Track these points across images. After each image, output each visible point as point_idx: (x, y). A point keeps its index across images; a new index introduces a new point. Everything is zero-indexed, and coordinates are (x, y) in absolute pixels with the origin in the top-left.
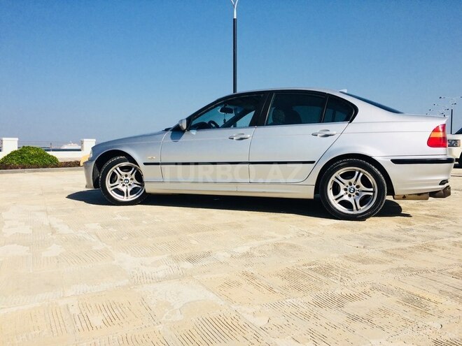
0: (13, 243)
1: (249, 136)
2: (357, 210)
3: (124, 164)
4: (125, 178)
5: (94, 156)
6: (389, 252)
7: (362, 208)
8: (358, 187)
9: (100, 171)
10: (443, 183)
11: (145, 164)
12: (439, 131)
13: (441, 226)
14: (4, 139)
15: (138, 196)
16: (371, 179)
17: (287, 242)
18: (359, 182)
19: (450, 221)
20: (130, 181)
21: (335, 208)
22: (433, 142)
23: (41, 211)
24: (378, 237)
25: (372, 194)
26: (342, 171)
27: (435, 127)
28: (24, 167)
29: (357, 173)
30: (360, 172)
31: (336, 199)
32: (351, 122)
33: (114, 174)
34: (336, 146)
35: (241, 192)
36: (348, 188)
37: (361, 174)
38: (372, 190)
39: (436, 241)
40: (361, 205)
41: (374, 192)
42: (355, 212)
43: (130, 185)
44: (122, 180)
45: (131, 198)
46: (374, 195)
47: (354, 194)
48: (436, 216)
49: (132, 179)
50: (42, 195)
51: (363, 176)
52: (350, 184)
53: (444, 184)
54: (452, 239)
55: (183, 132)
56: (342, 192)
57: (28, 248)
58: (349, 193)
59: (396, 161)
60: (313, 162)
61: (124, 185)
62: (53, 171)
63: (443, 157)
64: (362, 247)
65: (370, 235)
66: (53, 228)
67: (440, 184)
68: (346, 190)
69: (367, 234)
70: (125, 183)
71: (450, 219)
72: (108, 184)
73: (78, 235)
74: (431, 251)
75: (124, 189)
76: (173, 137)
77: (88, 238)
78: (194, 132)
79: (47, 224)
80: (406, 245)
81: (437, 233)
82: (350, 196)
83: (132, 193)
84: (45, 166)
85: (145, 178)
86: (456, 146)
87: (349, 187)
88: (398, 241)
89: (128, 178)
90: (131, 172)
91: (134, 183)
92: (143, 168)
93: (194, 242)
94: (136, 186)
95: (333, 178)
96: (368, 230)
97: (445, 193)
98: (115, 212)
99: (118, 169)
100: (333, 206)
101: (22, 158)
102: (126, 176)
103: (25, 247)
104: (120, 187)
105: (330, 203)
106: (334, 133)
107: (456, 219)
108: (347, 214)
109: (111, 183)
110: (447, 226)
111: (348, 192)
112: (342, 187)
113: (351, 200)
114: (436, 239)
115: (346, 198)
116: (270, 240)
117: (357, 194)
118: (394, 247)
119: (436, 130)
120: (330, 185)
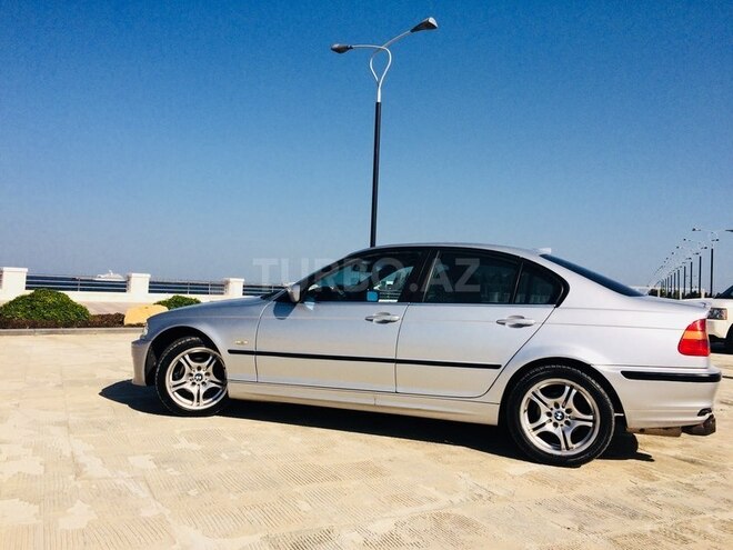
0: (13, 496)
1: (397, 318)
2: (568, 448)
3: (196, 350)
4: (197, 372)
5: (150, 334)
6: (620, 541)
7: (575, 446)
8: (569, 411)
9: (158, 358)
10: (702, 413)
11: (231, 352)
12: (697, 330)
13: (701, 485)
14: (5, 269)
15: (215, 402)
16: (590, 400)
17: (454, 511)
18: (571, 404)
19: (714, 475)
20: (205, 377)
21: (532, 444)
22: (687, 347)
23: (59, 424)
24: (602, 505)
25: (590, 424)
26: (544, 384)
27: (690, 323)
28: (34, 326)
29: (568, 388)
30: (572, 388)
31: (534, 429)
32: (557, 306)
33: (179, 365)
34: (534, 343)
35: (382, 406)
36: (553, 413)
37: (574, 391)
38: (591, 417)
39: (695, 518)
40: (574, 442)
41: (594, 421)
42: (564, 453)
43: (203, 383)
44: (191, 375)
45: (204, 404)
46: (594, 427)
47: (563, 422)
48: (692, 462)
49: (207, 374)
50: (60, 386)
51: (578, 394)
52: (557, 405)
53: (704, 414)
54: (720, 516)
55: (295, 304)
56: (544, 418)
57: (35, 509)
58: (554, 420)
59: (629, 375)
60: (497, 367)
61: (194, 384)
62: (81, 333)
63: (703, 372)
64: (577, 528)
65: (589, 500)
66: (77, 465)
67: (700, 414)
68: (549, 414)
69: (583, 498)
70: (197, 380)
71: (714, 468)
72: (169, 381)
73: (118, 483)
74: (685, 541)
75: (194, 390)
76: (276, 312)
77: (133, 489)
78: (310, 306)
79: (69, 455)
80: (647, 527)
81: (695, 501)
82: (556, 425)
83: (206, 396)
84: (69, 324)
85: (229, 375)
86: (721, 318)
87: (555, 410)
88: (634, 516)
89: (202, 372)
90: (208, 362)
91: (211, 381)
92: (227, 359)
93: (305, 506)
94: (214, 385)
95: (529, 394)
96: (584, 490)
97: (707, 428)
98: (178, 432)
99: (187, 357)
100: (529, 441)
101: (33, 308)
102: (199, 368)
103: (32, 506)
104: (188, 386)
105: (525, 435)
106: (532, 322)
107: (723, 468)
108: (552, 455)
109: (174, 379)
110: (710, 485)
111: (553, 418)
112: (544, 409)
113: (558, 432)
114: (694, 513)
115: (549, 428)
116: (428, 507)
117: (567, 423)
118: (627, 531)
119: (691, 328)
120: (524, 406)
